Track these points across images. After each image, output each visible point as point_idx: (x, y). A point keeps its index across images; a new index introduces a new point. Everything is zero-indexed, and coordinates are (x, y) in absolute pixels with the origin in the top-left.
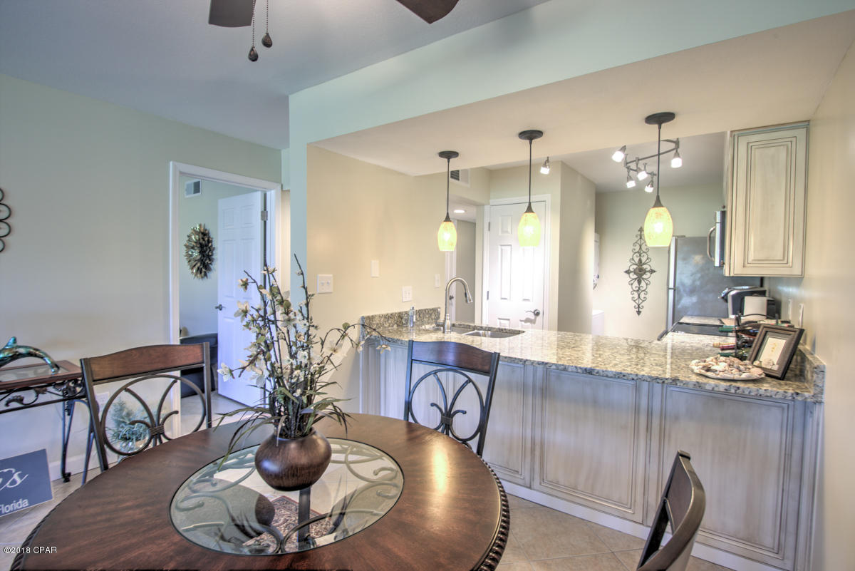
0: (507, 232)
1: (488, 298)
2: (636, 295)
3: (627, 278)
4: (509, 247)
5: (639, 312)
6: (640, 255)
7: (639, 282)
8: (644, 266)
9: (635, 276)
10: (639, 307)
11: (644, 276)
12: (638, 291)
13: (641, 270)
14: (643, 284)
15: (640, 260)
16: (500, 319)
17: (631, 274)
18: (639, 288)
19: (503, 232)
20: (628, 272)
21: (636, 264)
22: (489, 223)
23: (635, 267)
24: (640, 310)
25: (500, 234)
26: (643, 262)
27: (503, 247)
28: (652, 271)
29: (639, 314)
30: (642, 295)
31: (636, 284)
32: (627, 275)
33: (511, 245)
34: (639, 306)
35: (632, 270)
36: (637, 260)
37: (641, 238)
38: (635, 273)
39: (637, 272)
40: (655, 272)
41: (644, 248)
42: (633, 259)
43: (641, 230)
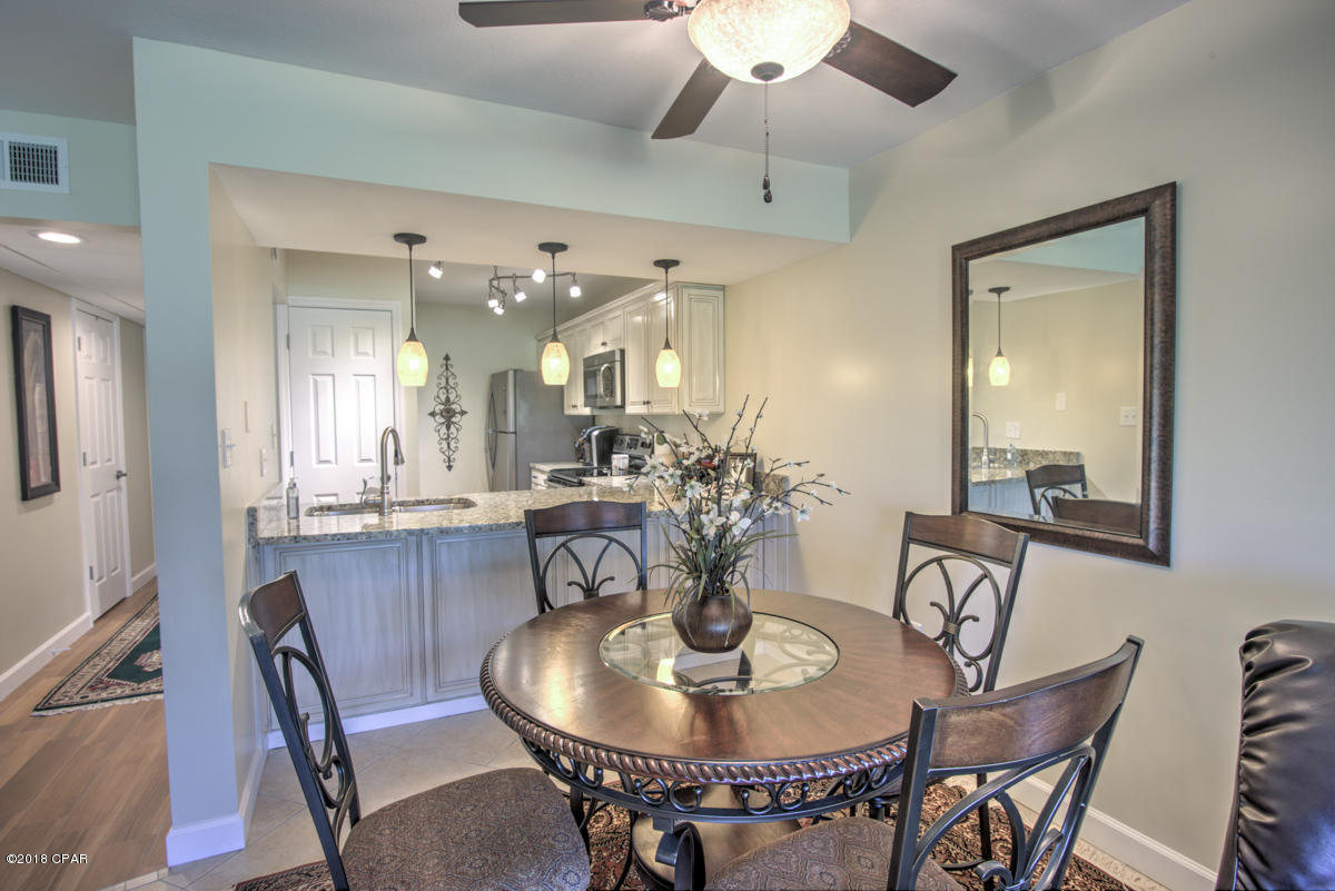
0: (325, 353)
1: (292, 464)
2: (445, 445)
3: (432, 423)
4: (331, 378)
5: (450, 467)
6: (447, 392)
7: (448, 428)
8: (454, 406)
9: (443, 420)
10: (449, 461)
11: (453, 420)
12: (446, 439)
13: (449, 411)
14: (453, 429)
15: (448, 399)
16: (317, 496)
17: (437, 417)
18: (448, 436)
19: (315, 351)
20: (433, 414)
21: (443, 404)
22: (288, 336)
23: (442, 407)
24: (451, 464)
25: (310, 355)
26: (452, 399)
27: (318, 378)
28: (463, 413)
29: (450, 470)
30: (453, 445)
31: (444, 430)
32: (433, 419)
33: (333, 375)
34: (449, 459)
35: (437, 411)
36: (443, 398)
37: (447, 369)
38: (442, 416)
39: (445, 414)
40: (466, 413)
41: (451, 382)
42: (438, 397)
43: (447, 358)
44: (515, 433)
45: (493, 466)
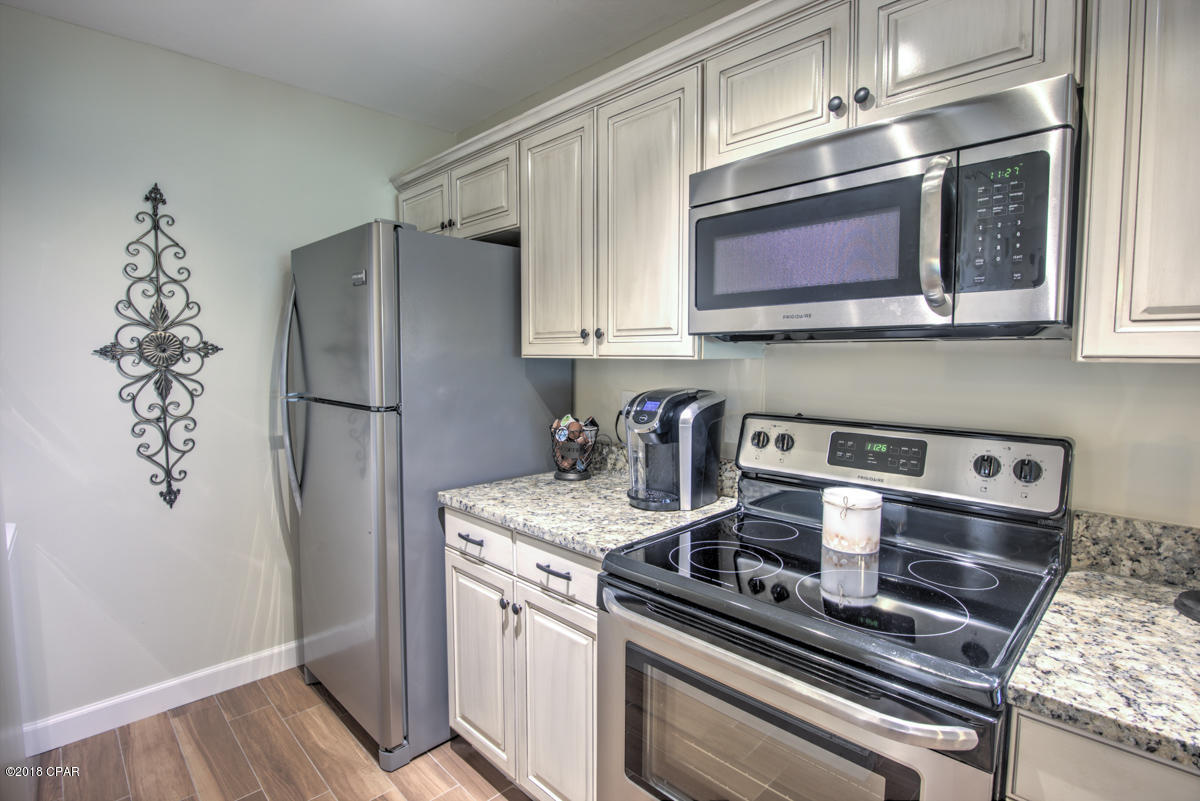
2: (153, 436)
3: (110, 376)
5: (170, 496)
6: (159, 290)
7: (163, 390)
8: (179, 332)
9: (145, 369)
10: (169, 478)
11: (180, 367)
12: (159, 420)
13: (162, 344)
14: (177, 392)
15: (160, 311)
17: (127, 362)
18: (164, 410)
20: (112, 352)
21: (146, 325)
23: (141, 333)
24: (175, 486)
26: (173, 312)
28: (207, 349)
29: (171, 503)
30: (178, 435)
31: (149, 395)
32: (112, 365)
34: (168, 473)
35: (126, 342)
36: (145, 307)
37: (156, 227)
38: (143, 357)
39: (150, 351)
40: (216, 349)
41: (170, 264)
42: (130, 304)
43: (155, 197)
44: (396, 409)
45: (301, 486)
